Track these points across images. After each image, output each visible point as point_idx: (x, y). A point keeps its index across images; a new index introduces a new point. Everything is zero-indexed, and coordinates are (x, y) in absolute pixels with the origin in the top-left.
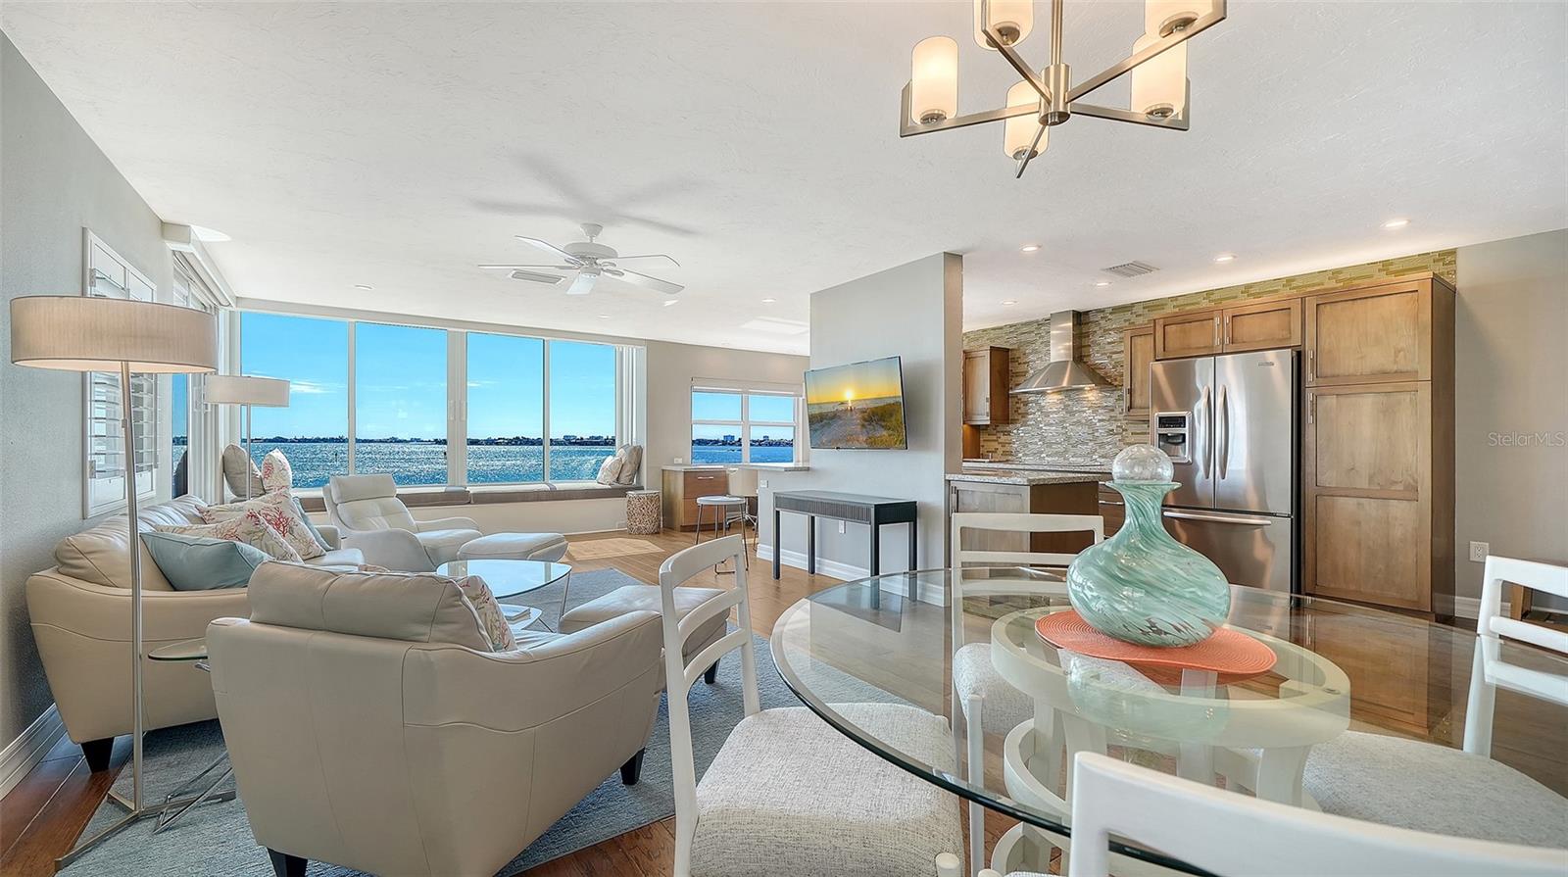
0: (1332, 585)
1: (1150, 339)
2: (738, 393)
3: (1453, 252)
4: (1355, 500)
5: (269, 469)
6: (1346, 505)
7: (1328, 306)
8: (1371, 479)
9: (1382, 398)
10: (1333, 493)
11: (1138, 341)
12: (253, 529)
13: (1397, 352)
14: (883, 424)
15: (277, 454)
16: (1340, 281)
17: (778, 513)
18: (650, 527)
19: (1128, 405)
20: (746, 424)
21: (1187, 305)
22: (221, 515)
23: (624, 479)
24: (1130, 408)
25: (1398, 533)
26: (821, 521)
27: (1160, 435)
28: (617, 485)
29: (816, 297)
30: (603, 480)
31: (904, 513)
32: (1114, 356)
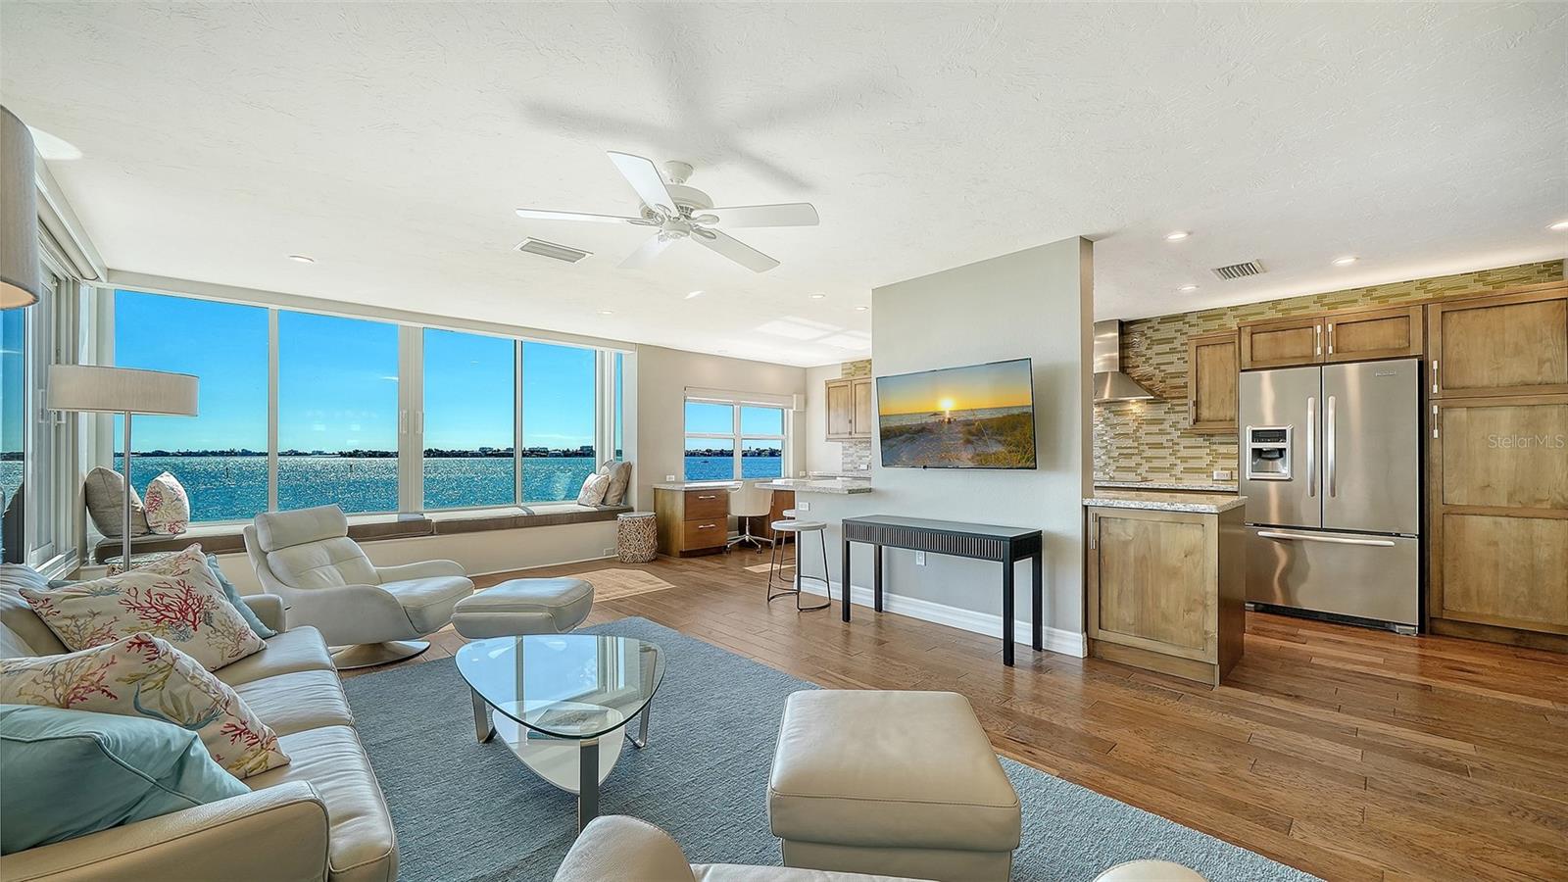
0: (1463, 609)
1: (1230, 348)
2: (730, 404)
3: (1560, 263)
4: (1491, 518)
5: (156, 499)
6: (1479, 526)
7: (1455, 315)
8: (1511, 496)
9: (1526, 412)
10: (1463, 512)
11: (1205, 351)
13: (1541, 362)
14: (999, 438)
15: (168, 479)
17: (848, 543)
18: (648, 554)
19: (1194, 417)
20: (737, 436)
21: (1294, 309)
22: (74, 605)
23: (612, 499)
24: (1196, 421)
25: (1544, 553)
26: (889, 552)
27: (1253, 449)
28: (603, 507)
29: (882, 295)
30: (586, 501)
31: (1029, 546)
32: (1163, 367)
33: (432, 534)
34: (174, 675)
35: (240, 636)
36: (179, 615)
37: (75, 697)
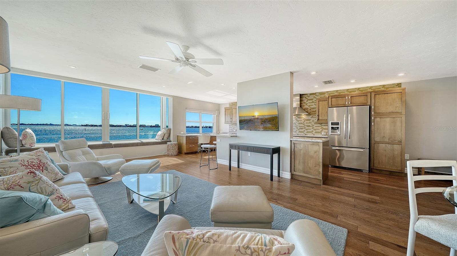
0: (378, 166)
1: (327, 101)
2: (199, 113)
3: (401, 84)
4: (385, 144)
5: (25, 136)
6: (382, 146)
7: (378, 95)
8: (389, 139)
9: (392, 119)
10: (379, 143)
11: (320, 102)
12: (32, 180)
13: (396, 107)
14: (270, 123)
15: (29, 131)
16: (373, 89)
17: (231, 150)
18: (175, 153)
20: (201, 122)
23: (165, 138)
24: (318, 120)
25: (396, 153)
27: (331, 127)
28: (163, 141)
29: (240, 84)
30: (158, 139)
31: (277, 150)
32: (310, 106)
33: (112, 147)
34: (41, 181)
35: (57, 174)
36: (37, 168)
37: (11, 188)
